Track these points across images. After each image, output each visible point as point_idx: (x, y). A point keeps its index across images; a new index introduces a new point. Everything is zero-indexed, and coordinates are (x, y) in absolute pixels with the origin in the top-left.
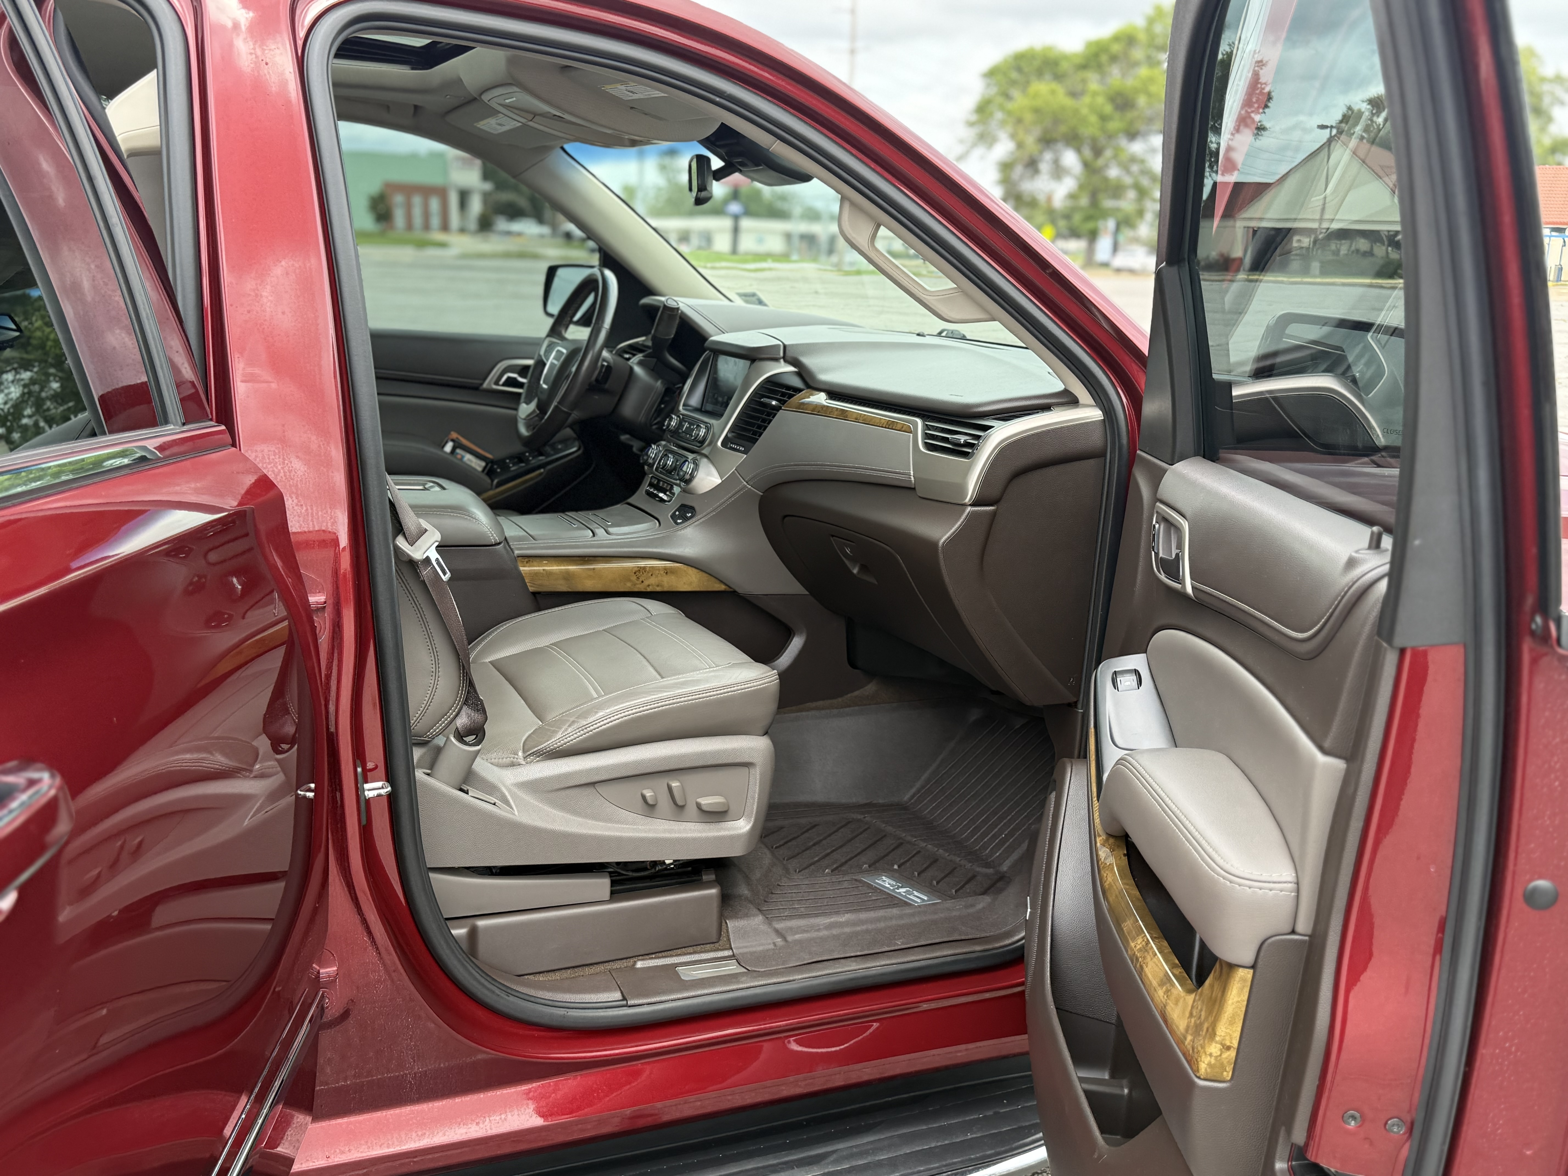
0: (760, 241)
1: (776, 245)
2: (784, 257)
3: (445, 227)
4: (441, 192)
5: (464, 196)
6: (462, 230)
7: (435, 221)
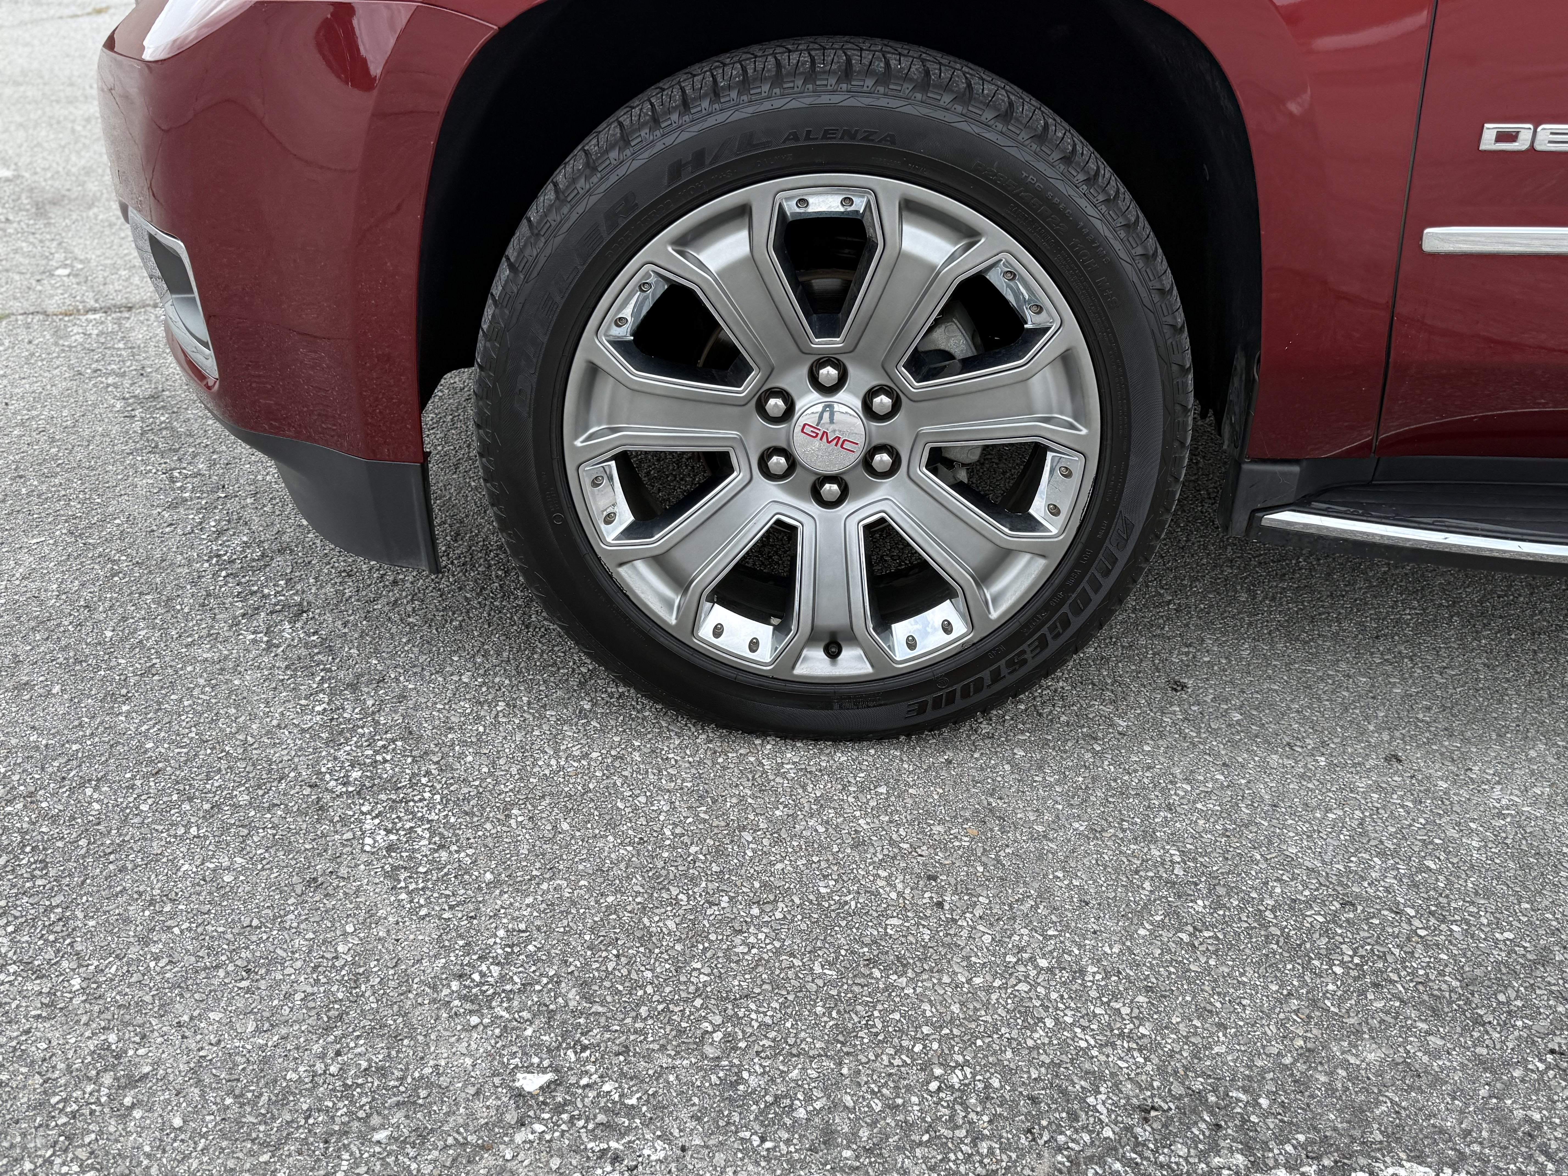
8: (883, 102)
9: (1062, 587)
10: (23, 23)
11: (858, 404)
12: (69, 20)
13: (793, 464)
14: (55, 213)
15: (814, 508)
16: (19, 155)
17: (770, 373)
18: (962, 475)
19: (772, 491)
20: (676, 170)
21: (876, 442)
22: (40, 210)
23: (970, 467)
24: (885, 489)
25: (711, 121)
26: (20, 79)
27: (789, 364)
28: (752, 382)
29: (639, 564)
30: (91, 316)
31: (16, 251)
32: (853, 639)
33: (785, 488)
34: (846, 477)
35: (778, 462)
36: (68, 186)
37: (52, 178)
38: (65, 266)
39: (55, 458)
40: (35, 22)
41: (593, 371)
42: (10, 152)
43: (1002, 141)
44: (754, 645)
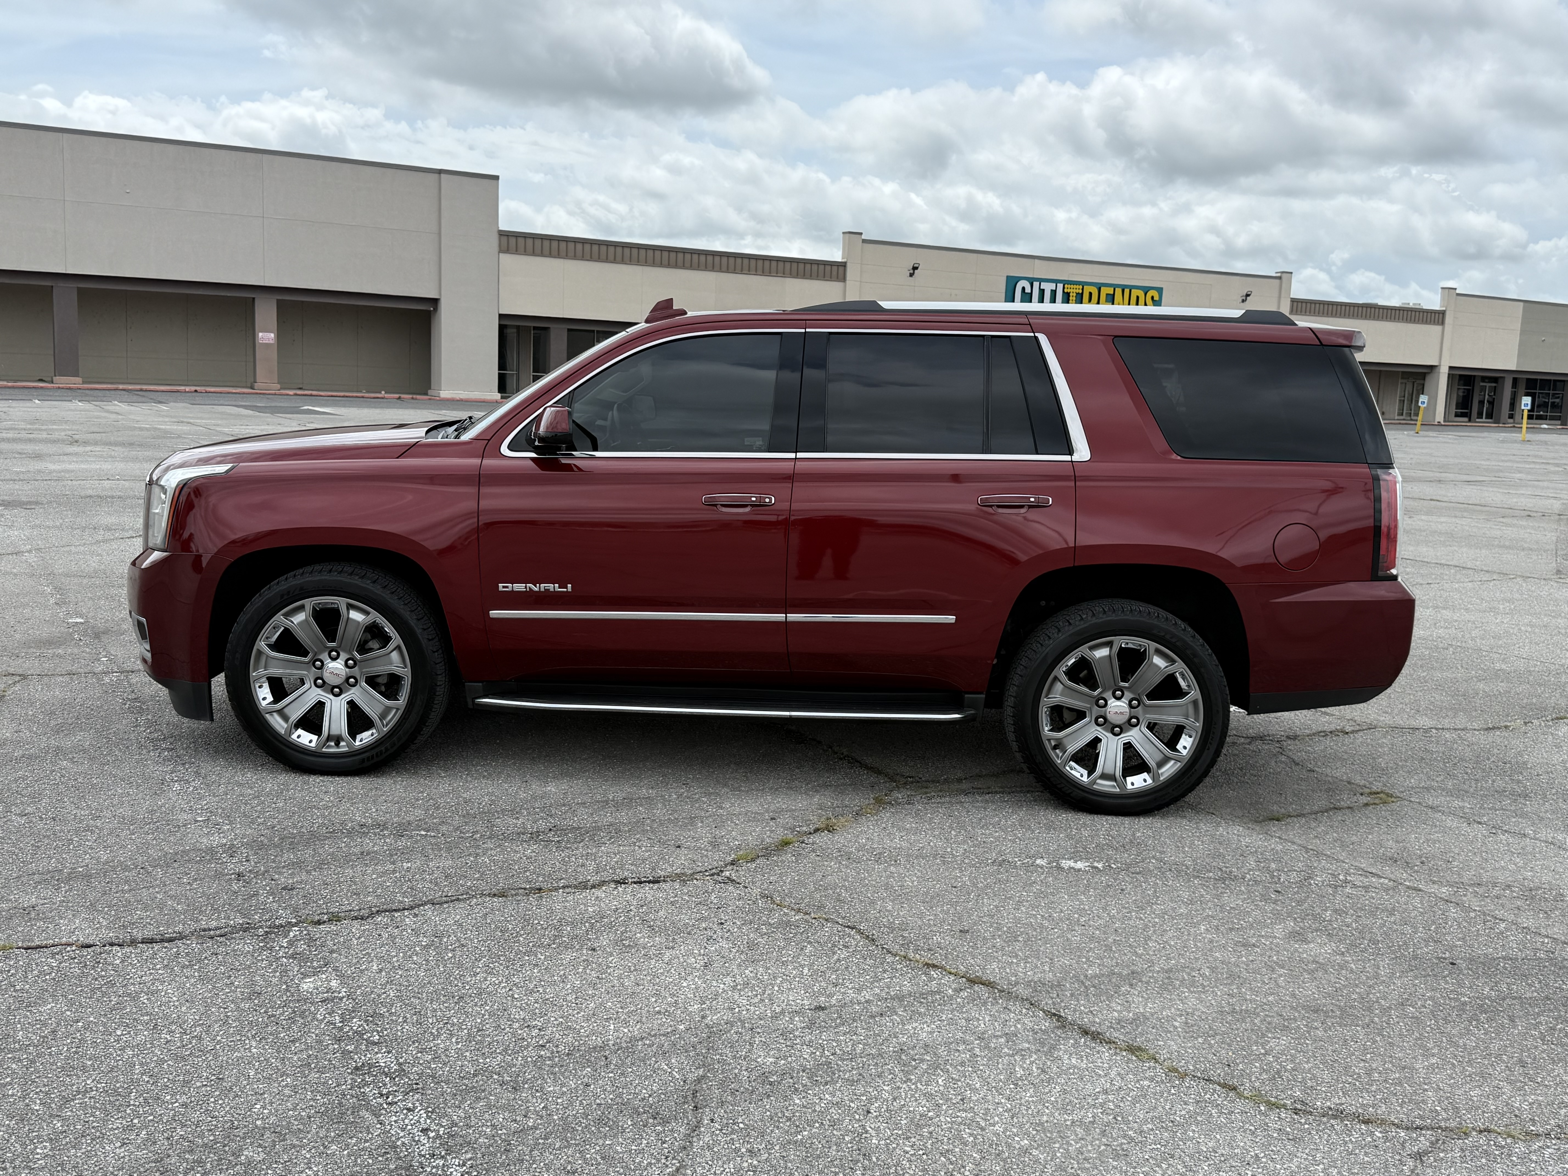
8: (339, 578)
9: (404, 719)
10: (98, 542)
11: (343, 663)
12: (127, 540)
13: (324, 682)
14: (104, 638)
15: (331, 696)
16: (89, 612)
17: (316, 654)
18: (383, 689)
19: (319, 691)
20: (282, 596)
21: (349, 675)
22: (97, 636)
23: (385, 685)
24: (353, 690)
25: (292, 584)
26: (93, 575)
27: (322, 652)
28: (310, 656)
29: (275, 714)
30: (115, 674)
31: (83, 652)
32: (343, 740)
33: (322, 690)
34: (341, 686)
35: (320, 681)
36: (112, 626)
37: (105, 622)
38: (106, 657)
39: (93, 714)
40: (105, 541)
41: (260, 653)
42: (84, 611)
43: (372, 589)
44: (311, 742)
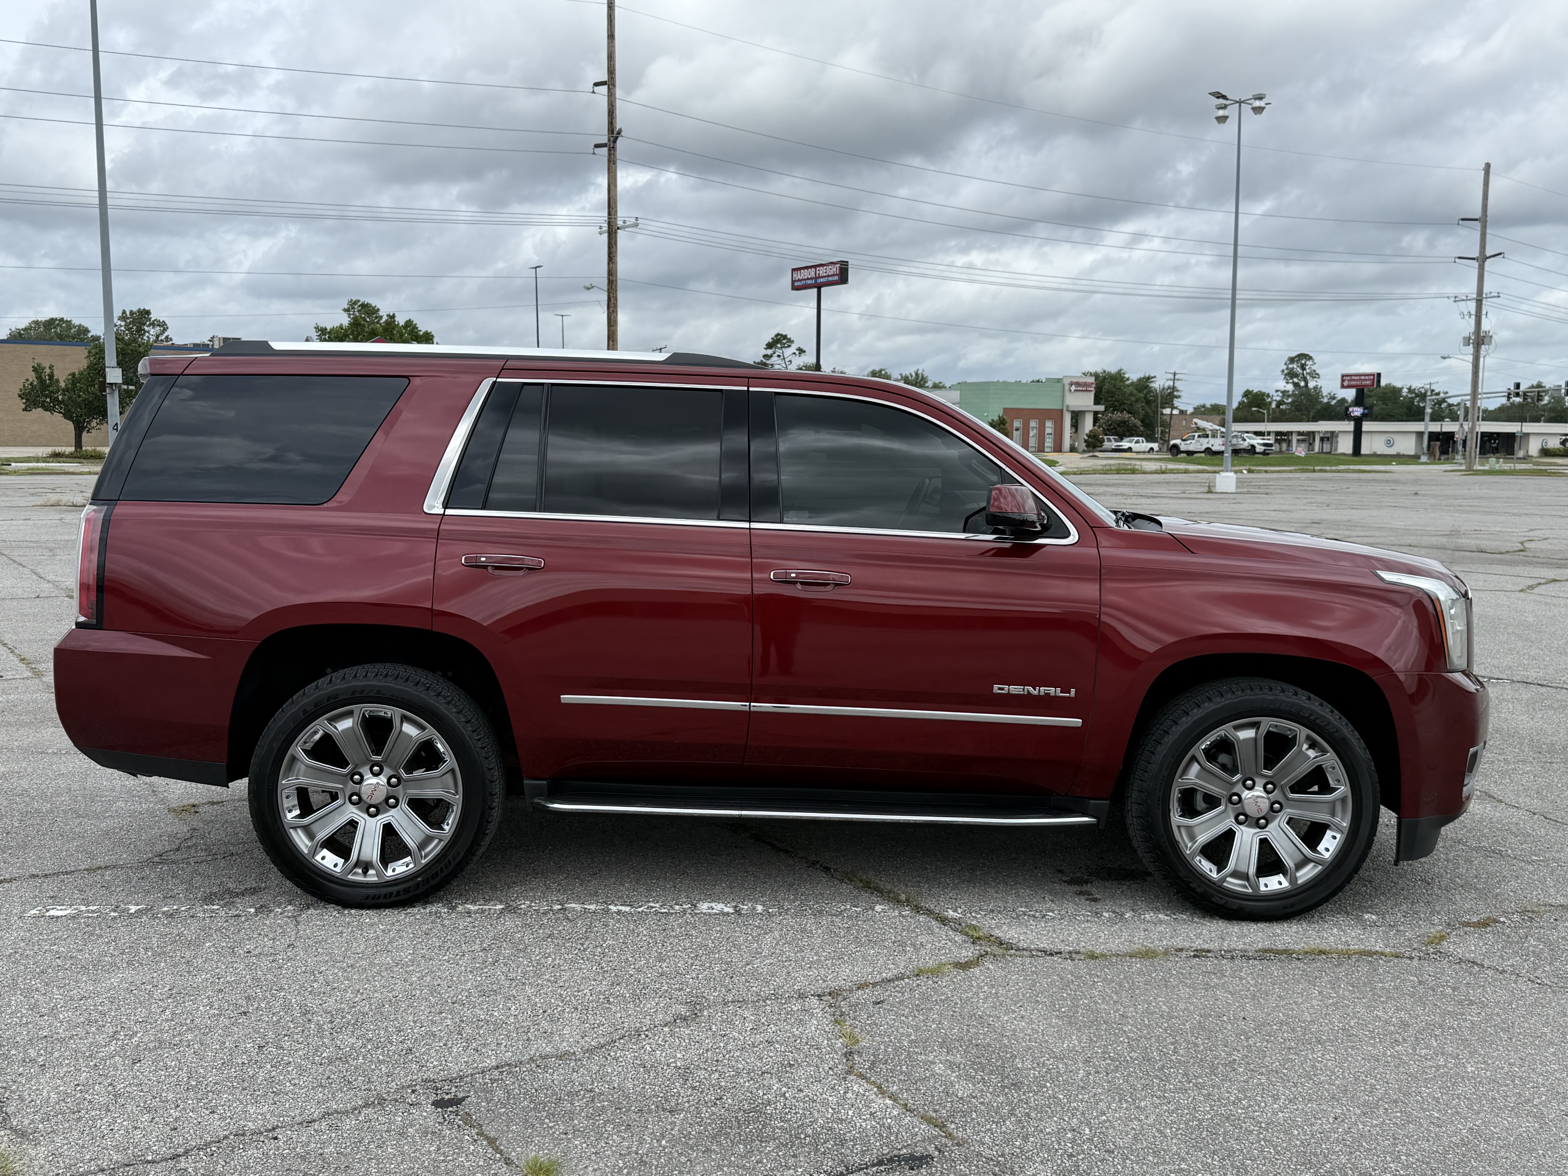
0: (1390, 444)
1: (1407, 446)
2: (1414, 459)
3: (1058, 448)
4: (1056, 415)
5: (1077, 417)
6: (1073, 449)
7: (1049, 442)
